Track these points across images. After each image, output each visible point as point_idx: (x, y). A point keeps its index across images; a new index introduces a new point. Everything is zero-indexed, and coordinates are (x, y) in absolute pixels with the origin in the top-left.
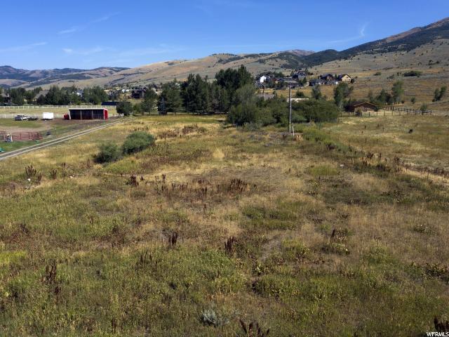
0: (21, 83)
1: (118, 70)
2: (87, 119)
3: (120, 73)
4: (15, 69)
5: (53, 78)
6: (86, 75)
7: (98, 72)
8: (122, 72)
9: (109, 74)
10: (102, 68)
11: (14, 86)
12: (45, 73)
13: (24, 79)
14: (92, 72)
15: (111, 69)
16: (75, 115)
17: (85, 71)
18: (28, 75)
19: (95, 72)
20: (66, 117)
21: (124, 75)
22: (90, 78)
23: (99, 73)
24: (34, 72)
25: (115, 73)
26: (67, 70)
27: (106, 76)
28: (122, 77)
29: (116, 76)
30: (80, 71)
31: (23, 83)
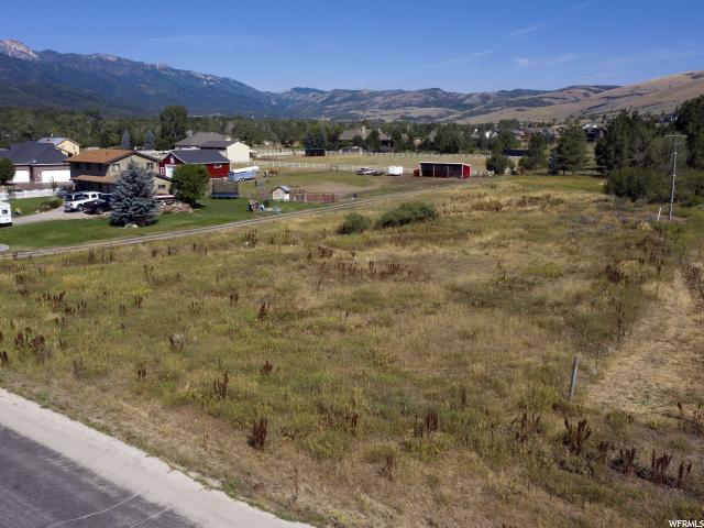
0: (449, 114)
1: (598, 90)
2: (441, 177)
3: (600, 95)
4: (445, 93)
5: (496, 104)
6: (546, 100)
7: (564, 95)
8: (606, 93)
9: (583, 98)
10: (572, 87)
11: (440, 117)
12: (485, 97)
13: (456, 107)
14: (554, 95)
15: (588, 88)
16: (428, 170)
17: (545, 92)
18: (460, 101)
19: (559, 95)
20: (416, 173)
21: (608, 98)
22: (550, 104)
23: (567, 95)
24: (470, 96)
25: (593, 96)
26: (518, 92)
27: (577, 100)
28: (603, 101)
29: (595, 99)
30: (537, 92)
31: (453, 114)
